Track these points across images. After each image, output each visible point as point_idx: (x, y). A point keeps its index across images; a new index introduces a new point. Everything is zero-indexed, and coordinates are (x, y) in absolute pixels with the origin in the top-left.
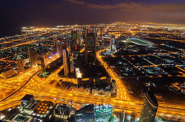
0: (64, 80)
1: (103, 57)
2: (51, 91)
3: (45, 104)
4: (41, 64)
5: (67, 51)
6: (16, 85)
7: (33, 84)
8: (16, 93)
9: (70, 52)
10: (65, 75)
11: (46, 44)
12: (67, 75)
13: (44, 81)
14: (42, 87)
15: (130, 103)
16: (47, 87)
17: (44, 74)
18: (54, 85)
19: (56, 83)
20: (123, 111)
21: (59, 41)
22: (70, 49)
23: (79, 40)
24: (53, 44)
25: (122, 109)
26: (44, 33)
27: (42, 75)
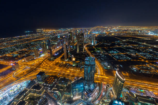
1: (88, 48)
2: (56, 69)
3: (52, 77)
4: (50, 52)
6: (33, 66)
7: (45, 65)
8: (33, 71)
10: (65, 59)
13: (51, 63)
14: (50, 67)
15: (105, 77)
16: (53, 67)
17: (52, 59)
18: (58, 66)
20: (101, 82)
23: (74, 38)
25: (100, 81)
27: (50, 59)
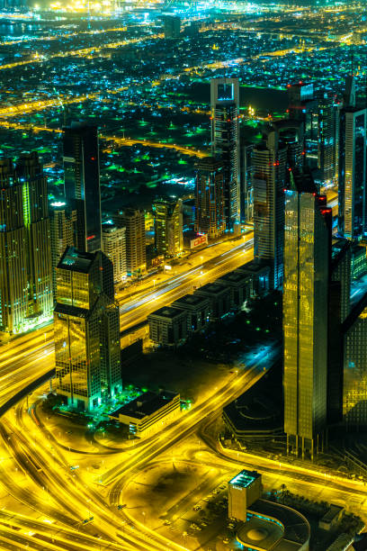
0: (281, 475)
4: (86, 305)
5: (321, 203)
9: (349, 217)
10: (289, 428)
11: (143, 132)
12: (307, 434)
14: (72, 523)
16: (112, 532)
18: (179, 518)
19: (200, 501)
21: (252, 111)
22: (349, 187)
24: (207, 137)
26: (131, 33)
27: (81, 404)
